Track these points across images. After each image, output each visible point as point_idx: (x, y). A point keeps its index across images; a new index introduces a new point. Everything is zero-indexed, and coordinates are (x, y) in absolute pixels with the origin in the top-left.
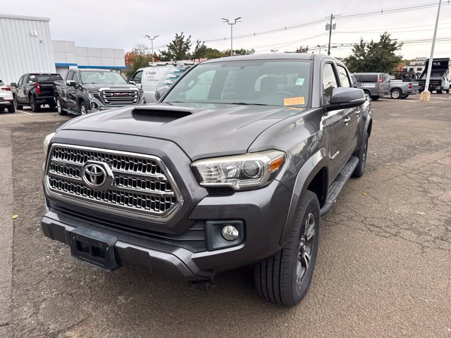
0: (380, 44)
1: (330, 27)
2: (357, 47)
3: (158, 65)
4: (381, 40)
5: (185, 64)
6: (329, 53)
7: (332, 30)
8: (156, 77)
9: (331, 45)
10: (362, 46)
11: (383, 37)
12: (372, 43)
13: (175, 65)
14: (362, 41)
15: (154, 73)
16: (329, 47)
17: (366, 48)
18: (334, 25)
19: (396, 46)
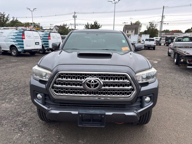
0: (94, 25)
1: (75, 17)
2: (86, 26)
3: (4, 29)
4: (94, 24)
5: (22, 29)
6: (75, 27)
7: (76, 18)
8: (3, 34)
9: (76, 24)
10: (88, 25)
11: (95, 23)
12: (91, 24)
13: (17, 29)
14: (88, 24)
15: (3, 33)
16: (75, 25)
17: (89, 26)
18: (76, 16)
19: (100, 26)
